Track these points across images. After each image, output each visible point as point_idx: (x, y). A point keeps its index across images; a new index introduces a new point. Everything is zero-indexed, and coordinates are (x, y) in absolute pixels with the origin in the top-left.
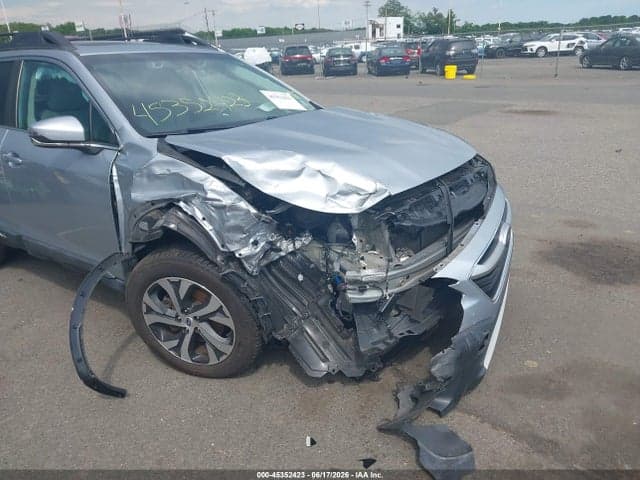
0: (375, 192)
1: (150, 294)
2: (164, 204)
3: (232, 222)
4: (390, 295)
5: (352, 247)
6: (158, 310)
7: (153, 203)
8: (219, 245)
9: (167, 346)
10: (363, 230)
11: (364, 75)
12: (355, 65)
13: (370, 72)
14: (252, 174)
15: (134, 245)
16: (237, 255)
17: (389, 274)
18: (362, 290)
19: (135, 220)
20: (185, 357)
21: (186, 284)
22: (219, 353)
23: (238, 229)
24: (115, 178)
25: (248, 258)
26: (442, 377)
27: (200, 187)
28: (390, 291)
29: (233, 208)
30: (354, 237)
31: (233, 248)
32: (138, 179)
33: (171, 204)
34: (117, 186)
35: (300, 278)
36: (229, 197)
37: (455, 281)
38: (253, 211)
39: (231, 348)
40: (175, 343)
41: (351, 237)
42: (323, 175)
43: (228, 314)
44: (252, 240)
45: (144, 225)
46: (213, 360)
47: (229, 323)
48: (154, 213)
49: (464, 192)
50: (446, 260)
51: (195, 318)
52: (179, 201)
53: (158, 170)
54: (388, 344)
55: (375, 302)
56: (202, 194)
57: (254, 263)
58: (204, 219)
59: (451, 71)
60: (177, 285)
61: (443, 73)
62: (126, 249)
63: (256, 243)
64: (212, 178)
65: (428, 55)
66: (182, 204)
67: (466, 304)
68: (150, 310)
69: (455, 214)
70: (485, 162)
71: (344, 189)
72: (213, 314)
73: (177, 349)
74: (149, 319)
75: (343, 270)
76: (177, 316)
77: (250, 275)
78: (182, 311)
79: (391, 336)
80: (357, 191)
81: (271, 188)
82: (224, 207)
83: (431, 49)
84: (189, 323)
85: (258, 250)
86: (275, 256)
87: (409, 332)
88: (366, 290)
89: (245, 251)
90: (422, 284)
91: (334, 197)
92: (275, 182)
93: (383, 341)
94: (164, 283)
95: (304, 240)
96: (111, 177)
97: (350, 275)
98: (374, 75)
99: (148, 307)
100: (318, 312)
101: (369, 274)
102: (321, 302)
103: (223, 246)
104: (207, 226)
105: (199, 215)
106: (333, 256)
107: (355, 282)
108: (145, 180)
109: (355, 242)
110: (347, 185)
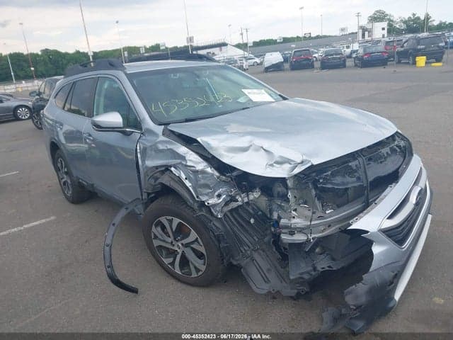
0: (302, 162)
1: (156, 226)
2: (163, 169)
3: (202, 182)
4: (313, 239)
5: (287, 200)
6: (160, 237)
7: (157, 167)
8: (195, 196)
9: (167, 261)
10: (297, 189)
11: (350, 67)
12: (345, 61)
13: (356, 65)
14: (216, 149)
15: (149, 194)
16: (206, 204)
17: (313, 223)
18: (292, 233)
19: (147, 178)
20: (177, 271)
21: (176, 221)
22: (198, 270)
23: (207, 186)
24: (138, 151)
25: (214, 205)
26: (355, 306)
27: (183, 158)
28: (313, 236)
29: (203, 172)
30: (289, 194)
31: (203, 198)
32: (150, 152)
33: (167, 169)
34: (139, 156)
35: (252, 221)
36: (201, 165)
37: (367, 232)
38: (217, 174)
39: (205, 267)
40: (171, 260)
41: (288, 193)
42: (264, 150)
43: (201, 244)
44: (216, 194)
45: (152, 181)
46: (194, 275)
47: (202, 249)
48: (158, 174)
49: (381, 162)
50: (361, 215)
51: (182, 244)
52: (171, 167)
53: (161, 147)
54: (311, 275)
55: (302, 243)
56: (184, 163)
57: (218, 209)
58: (186, 179)
59: (421, 61)
60: (171, 222)
61: (414, 63)
62: (145, 196)
63: (219, 196)
64: (191, 152)
65: (402, 49)
66: (173, 169)
67: (377, 250)
68: (156, 237)
69: (371, 179)
70: (403, 138)
71: (279, 159)
72: (193, 242)
73: (173, 264)
74: (156, 243)
75: (280, 218)
76: (172, 242)
77: (216, 217)
78: (175, 239)
79: (315, 269)
80: (288, 161)
81: (227, 159)
82: (197, 171)
83: (405, 45)
84: (178, 247)
85: (221, 200)
86: (234, 205)
87: (329, 267)
88: (294, 234)
89: (211, 201)
90: (342, 231)
91: (272, 165)
92: (231, 155)
93: (308, 273)
94: (163, 220)
95: (255, 195)
96: (136, 150)
97: (283, 221)
98: (359, 67)
99: (155, 234)
100: (264, 247)
101: (298, 222)
102: (266, 239)
103: (198, 197)
104: (188, 184)
105: (183, 176)
106: (274, 207)
107: (286, 227)
108: (153, 152)
109: (290, 198)
110: (281, 157)
